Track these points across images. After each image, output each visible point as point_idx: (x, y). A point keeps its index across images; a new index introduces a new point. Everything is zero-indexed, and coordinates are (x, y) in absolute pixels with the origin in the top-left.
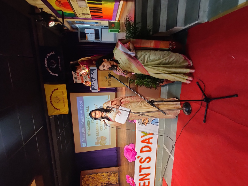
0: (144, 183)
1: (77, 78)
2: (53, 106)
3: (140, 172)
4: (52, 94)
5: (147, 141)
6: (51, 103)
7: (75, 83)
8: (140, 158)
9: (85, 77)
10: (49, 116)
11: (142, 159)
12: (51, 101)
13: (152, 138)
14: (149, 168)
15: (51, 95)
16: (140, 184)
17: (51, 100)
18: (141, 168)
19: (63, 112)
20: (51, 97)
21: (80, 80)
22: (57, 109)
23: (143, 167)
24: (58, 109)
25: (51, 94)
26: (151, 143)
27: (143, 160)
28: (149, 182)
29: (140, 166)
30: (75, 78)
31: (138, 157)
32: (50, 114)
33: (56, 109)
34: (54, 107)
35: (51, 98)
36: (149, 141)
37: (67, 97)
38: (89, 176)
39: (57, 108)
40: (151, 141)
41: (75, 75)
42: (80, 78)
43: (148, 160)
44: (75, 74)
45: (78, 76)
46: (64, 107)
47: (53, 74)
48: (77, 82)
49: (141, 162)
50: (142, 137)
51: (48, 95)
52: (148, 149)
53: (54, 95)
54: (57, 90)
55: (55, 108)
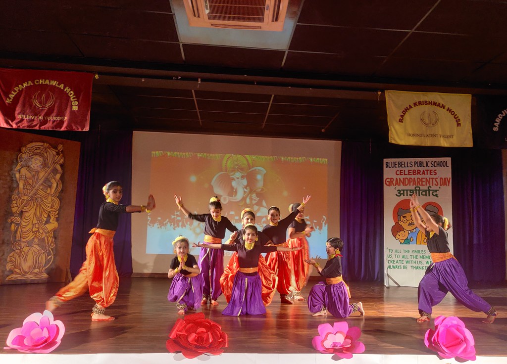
1: (401, 168)
2: (413, 106)
4: (445, 110)
6: (420, 103)
7: (385, 160)
9: (404, 190)
10: (383, 91)
12: (426, 103)
15: (443, 107)
17: (430, 103)
19: (393, 129)
20: (439, 105)
21: (395, 177)
22: (404, 114)
24: (402, 116)
25: (446, 107)
30: (400, 164)
32: (389, 95)
33: (405, 112)
34: (411, 107)
35: (435, 104)
37: (437, 145)
38: (59, 168)
39: (407, 116)
41: (409, 165)
44: (413, 164)
45: (406, 173)
46: (409, 135)
47: (498, 120)
48: (387, 166)
51: (443, 99)
53: (442, 112)
54: (456, 123)
55: (406, 110)
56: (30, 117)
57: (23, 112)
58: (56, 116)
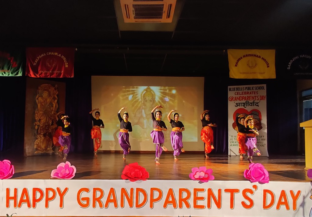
0: (202, 198)
1: (238, 91)
3: (226, 190)
5: (283, 200)
7: (229, 87)
8: (253, 190)
9: (239, 103)
10: (226, 50)
11: (251, 192)
12: (250, 55)
13: (288, 208)
14: (232, 206)
16: (202, 190)
18: (232, 192)
19: (231, 71)
21: (234, 96)
23: (236, 195)
26: (278, 208)
27: (249, 194)
28: (202, 207)
29: (237, 191)
31: (255, 187)
32: (230, 52)
36: (282, 203)
39: (239, 63)
40: (283, 207)
42: (238, 96)
43: (248, 203)
44: (245, 88)
45: (241, 93)
48: (230, 90)
49: (245, 191)
50: (291, 192)
52: (269, 202)
56: (45, 72)
57: (42, 70)
58: (58, 71)
